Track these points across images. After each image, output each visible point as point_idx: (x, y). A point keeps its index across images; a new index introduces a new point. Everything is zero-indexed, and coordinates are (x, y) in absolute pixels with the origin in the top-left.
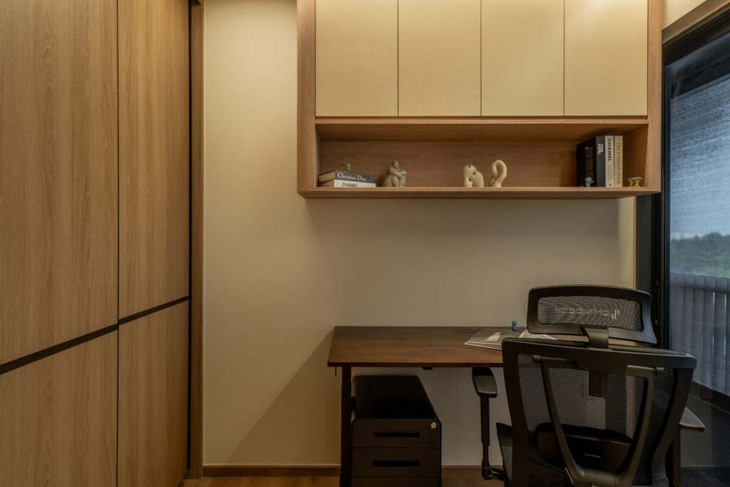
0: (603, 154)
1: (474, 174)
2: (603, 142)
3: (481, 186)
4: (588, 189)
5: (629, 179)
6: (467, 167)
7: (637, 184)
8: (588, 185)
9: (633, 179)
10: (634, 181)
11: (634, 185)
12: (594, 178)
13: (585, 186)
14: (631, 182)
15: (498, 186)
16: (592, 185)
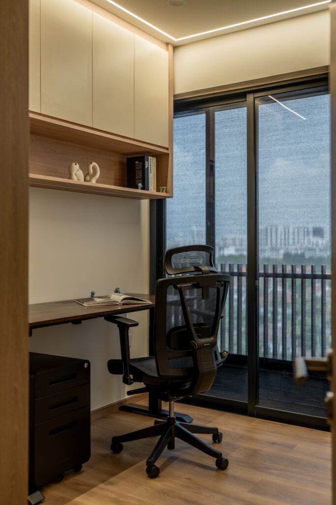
0: (148, 168)
1: (78, 171)
2: (148, 161)
3: (82, 182)
4: (139, 191)
5: (160, 188)
6: (74, 164)
7: (164, 191)
8: (139, 188)
9: (163, 187)
10: (163, 189)
11: (162, 192)
12: (143, 184)
13: (138, 189)
14: (161, 190)
15: (93, 182)
16: (142, 189)
